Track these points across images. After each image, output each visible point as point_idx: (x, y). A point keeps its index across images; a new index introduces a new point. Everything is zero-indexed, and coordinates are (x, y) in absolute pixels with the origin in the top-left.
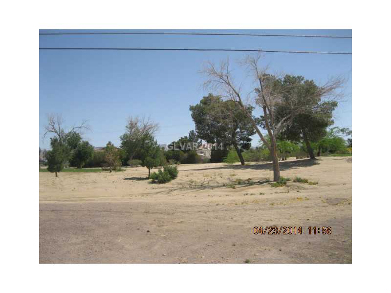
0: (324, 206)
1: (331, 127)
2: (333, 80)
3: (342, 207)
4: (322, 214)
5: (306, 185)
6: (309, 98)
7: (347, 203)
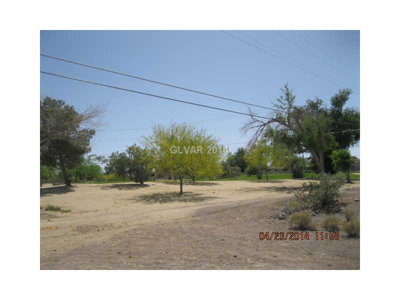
0: (74, 235)
1: (89, 154)
2: (91, 109)
3: (91, 235)
4: (71, 243)
5: (58, 214)
6: (66, 124)
7: (97, 229)
